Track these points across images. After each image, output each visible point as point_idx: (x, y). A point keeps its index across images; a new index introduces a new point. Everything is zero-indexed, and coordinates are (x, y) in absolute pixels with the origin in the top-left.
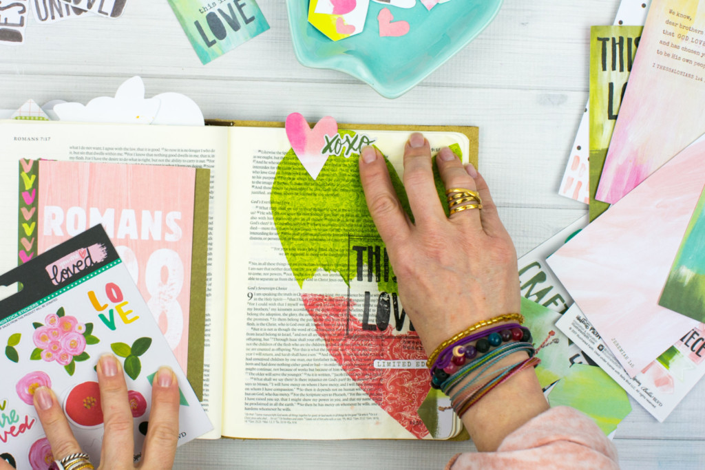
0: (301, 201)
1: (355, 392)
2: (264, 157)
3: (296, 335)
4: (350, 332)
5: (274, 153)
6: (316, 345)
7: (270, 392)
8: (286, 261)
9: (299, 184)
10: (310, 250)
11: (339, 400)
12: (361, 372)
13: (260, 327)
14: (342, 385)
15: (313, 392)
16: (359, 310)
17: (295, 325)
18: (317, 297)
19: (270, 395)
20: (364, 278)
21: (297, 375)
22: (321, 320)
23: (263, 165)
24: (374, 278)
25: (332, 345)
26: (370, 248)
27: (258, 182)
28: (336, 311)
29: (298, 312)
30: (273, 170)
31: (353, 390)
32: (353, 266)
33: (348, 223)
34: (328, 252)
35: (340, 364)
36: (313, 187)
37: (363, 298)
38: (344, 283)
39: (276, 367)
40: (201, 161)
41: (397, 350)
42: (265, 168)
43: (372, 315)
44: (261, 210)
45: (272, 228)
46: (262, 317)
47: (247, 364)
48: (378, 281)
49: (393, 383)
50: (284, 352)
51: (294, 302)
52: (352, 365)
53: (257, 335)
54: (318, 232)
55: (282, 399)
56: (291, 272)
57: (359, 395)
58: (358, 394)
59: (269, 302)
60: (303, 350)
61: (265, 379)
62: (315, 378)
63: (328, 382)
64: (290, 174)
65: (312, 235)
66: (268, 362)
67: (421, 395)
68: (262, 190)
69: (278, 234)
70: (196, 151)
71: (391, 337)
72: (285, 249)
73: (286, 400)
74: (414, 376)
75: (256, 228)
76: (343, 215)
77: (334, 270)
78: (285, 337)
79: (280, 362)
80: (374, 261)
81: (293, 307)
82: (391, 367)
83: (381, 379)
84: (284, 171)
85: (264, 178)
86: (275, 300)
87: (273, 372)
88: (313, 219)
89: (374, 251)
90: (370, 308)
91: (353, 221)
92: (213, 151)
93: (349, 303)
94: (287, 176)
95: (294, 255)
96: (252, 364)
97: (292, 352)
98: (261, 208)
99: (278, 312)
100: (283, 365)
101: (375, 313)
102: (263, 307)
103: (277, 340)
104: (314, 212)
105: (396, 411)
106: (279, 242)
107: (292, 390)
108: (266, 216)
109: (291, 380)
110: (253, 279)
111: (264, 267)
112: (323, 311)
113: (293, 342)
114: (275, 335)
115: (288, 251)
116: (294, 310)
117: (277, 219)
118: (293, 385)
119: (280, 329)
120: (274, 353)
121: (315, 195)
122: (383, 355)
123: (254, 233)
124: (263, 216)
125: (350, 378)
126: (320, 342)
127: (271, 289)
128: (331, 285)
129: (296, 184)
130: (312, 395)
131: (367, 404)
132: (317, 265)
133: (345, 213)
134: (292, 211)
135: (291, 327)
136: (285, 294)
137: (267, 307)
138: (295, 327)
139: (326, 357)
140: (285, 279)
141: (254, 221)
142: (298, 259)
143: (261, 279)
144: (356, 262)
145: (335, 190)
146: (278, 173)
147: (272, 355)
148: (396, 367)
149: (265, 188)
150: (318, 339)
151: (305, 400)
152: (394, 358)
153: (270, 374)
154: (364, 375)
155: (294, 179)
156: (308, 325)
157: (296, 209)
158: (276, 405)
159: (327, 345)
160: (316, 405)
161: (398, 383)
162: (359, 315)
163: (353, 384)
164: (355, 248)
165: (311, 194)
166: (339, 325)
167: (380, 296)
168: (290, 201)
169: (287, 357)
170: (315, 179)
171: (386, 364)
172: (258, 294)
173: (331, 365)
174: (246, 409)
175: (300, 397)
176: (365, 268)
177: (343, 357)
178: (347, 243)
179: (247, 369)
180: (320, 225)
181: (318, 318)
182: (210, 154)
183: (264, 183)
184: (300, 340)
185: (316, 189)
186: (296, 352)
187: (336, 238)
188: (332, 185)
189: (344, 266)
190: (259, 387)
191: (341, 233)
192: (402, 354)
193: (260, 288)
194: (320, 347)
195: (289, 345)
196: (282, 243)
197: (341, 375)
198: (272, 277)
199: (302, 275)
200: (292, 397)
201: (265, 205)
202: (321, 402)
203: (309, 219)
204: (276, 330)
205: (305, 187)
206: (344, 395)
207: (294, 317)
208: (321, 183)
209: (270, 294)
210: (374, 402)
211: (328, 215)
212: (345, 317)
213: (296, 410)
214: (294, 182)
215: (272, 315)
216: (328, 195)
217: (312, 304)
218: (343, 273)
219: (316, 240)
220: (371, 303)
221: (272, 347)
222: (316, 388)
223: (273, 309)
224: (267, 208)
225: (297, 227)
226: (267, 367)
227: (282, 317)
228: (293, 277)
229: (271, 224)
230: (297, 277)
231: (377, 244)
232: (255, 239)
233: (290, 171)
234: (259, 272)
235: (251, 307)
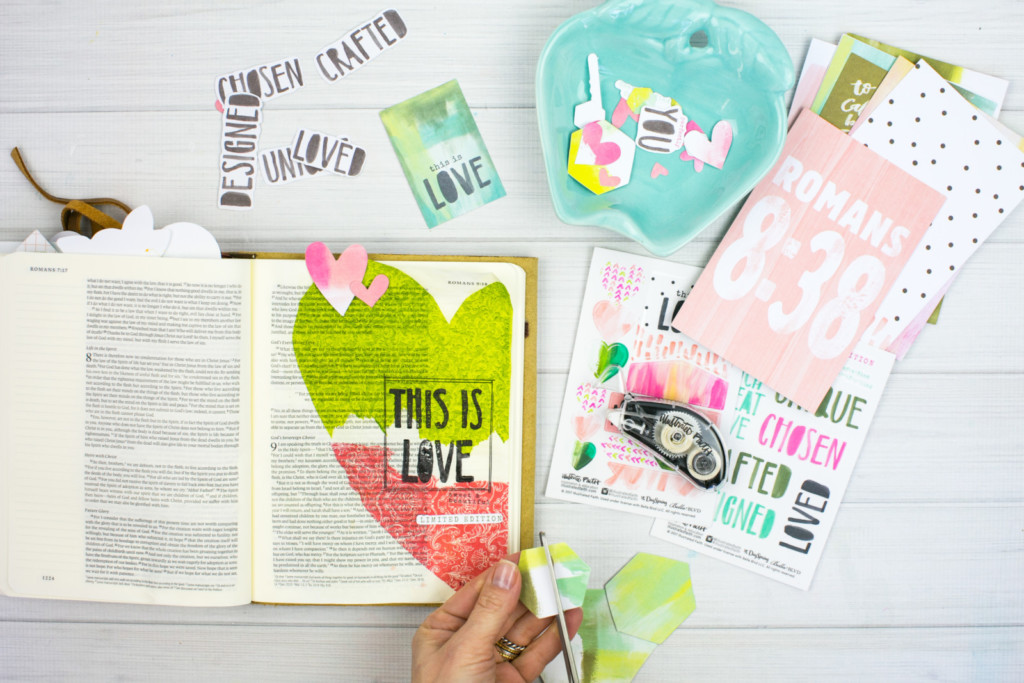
0: (328, 341)
1: (396, 551)
2: (284, 293)
3: (327, 489)
4: (388, 485)
5: (294, 288)
6: (350, 499)
7: (301, 552)
8: (314, 409)
9: (325, 321)
10: (340, 394)
11: (378, 560)
12: (402, 528)
13: (286, 480)
14: (380, 543)
15: (348, 552)
16: (397, 461)
17: (325, 477)
18: (349, 447)
19: (300, 555)
20: (402, 424)
21: (329, 533)
22: (355, 472)
23: (283, 301)
24: (414, 424)
25: (368, 499)
26: (410, 391)
27: (279, 321)
28: (372, 461)
29: (328, 464)
30: (294, 307)
31: (394, 548)
32: (390, 411)
33: (383, 363)
34: (361, 397)
35: (378, 520)
36: (341, 324)
37: (402, 447)
38: (379, 430)
39: (306, 524)
40: (227, 298)
41: (442, 504)
42: (285, 304)
43: (413, 466)
44: (283, 352)
45: (296, 372)
46: (288, 469)
47: (274, 521)
48: (419, 427)
49: (439, 540)
50: (314, 508)
51: (323, 453)
52: (392, 522)
53: (283, 489)
54: (348, 374)
55: (314, 560)
56: (319, 419)
57: (401, 554)
58: (399, 553)
59: (295, 453)
60: (334, 505)
61: (295, 538)
62: (349, 536)
63: (364, 541)
64: (314, 310)
65: (341, 377)
66: (297, 519)
67: (470, 553)
68: (283, 330)
69: (303, 377)
70: (222, 287)
71: (435, 489)
72: (312, 394)
73: (318, 560)
74: (462, 533)
75: (277, 372)
76: (377, 355)
77: (368, 417)
78: (314, 491)
79: (311, 519)
80: (414, 405)
81: (322, 458)
82: (436, 523)
83: (424, 536)
84: (307, 307)
85: (285, 316)
86: (302, 450)
87: (303, 530)
88: (343, 360)
89: (414, 393)
90: (410, 457)
91: (389, 361)
92: (240, 286)
93: (386, 453)
94: (311, 313)
95: (322, 400)
96: (279, 521)
97: (324, 507)
98: (282, 349)
99: (305, 464)
100: (313, 522)
101: (416, 463)
102: (289, 458)
103: (307, 494)
104: (343, 352)
105: (443, 571)
106: (304, 386)
107: (324, 549)
108: (288, 358)
109: (323, 538)
110: (276, 428)
111: (288, 414)
112: (356, 461)
113: (324, 497)
114: (304, 489)
115: (315, 397)
116: (325, 461)
117: (301, 361)
118: (325, 544)
119: (308, 483)
120: (303, 509)
121: (344, 333)
122: (426, 509)
123: (275, 377)
124: (284, 358)
125: (388, 534)
126: (354, 496)
127: (297, 438)
128: (364, 433)
129: (321, 321)
130: (347, 555)
131: (411, 564)
132: (349, 411)
133: (379, 352)
134: (318, 352)
135: (321, 480)
136: (313, 444)
137: (294, 458)
138: (325, 480)
139: (362, 513)
140: (312, 428)
141: (275, 363)
142: (327, 404)
143: (286, 428)
144: (393, 407)
145: (368, 327)
146: (300, 310)
147: (300, 511)
148: (442, 523)
149: (286, 327)
150: (352, 493)
151: (339, 560)
152: (439, 513)
153: (299, 533)
154: (405, 532)
155: (319, 316)
156: (340, 477)
157: (323, 350)
158: (307, 566)
159: (362, 500)
160: (351, 566)
161: (444, 541)
162: (398, 466)
163: (393, 543)
164: (392, 391)
165: (339, 333)
166: (376, 477)
167: (421, 444)
168: (315, 341)
169: (318, 514)
170: (342, 314)
171: (430, 520)
172: (282, 445)
173: (367, 521)
174: (275, 571)
175: (333, 557)
176: (404, 413)
177: (381, 513)
178: (382, 386)
179: (274, 527)
180: (350, 366)
181: (351, 469)
182: (237, 289)
183: (284, 321)
184: (331, 494)
185: (346, 327)
186: (327, 508)
187: (370, 380)
188: (364, 321)
189: (379, 411)
190: (288, 546)
191: (376, 375)
192: (448, 509)
193: (284, 438)
194: (355, 502)
195: (320, 500)
196: (309, 389)
197: (379, 532)
198: (297, 425)
199: (332, 422)
200: (324, 557)
201: (287, 346)
202: (357, 563)
203: (338, 360)
204: (304, 483)
205: (332, 324)
206: (383, 554)
207: (324, 469)
208: (351, 319)
209: (295, 445)
210: (418, 562)
211: (360, 355)
212: (382, 468)
213: (330, 571)
214: (318, 319)
215: (300, 467)
216: (359, 333)
217: (343, 454)
218: (379, 420)
219: (347, 383)
220: (411, 452)
221: (301, 502)
222: (351, 547)
223: (299, 461)
224: (288, 349)
225: (324, 369)
226: (296, 525)
227: (311, 469)
228: (321, 425)
229: (294, 366)
230: (327, 425)
231: (418, 386)
232: (276, 383)
233: (314, 307)
234: (283, 419)
235: (276, 458)
